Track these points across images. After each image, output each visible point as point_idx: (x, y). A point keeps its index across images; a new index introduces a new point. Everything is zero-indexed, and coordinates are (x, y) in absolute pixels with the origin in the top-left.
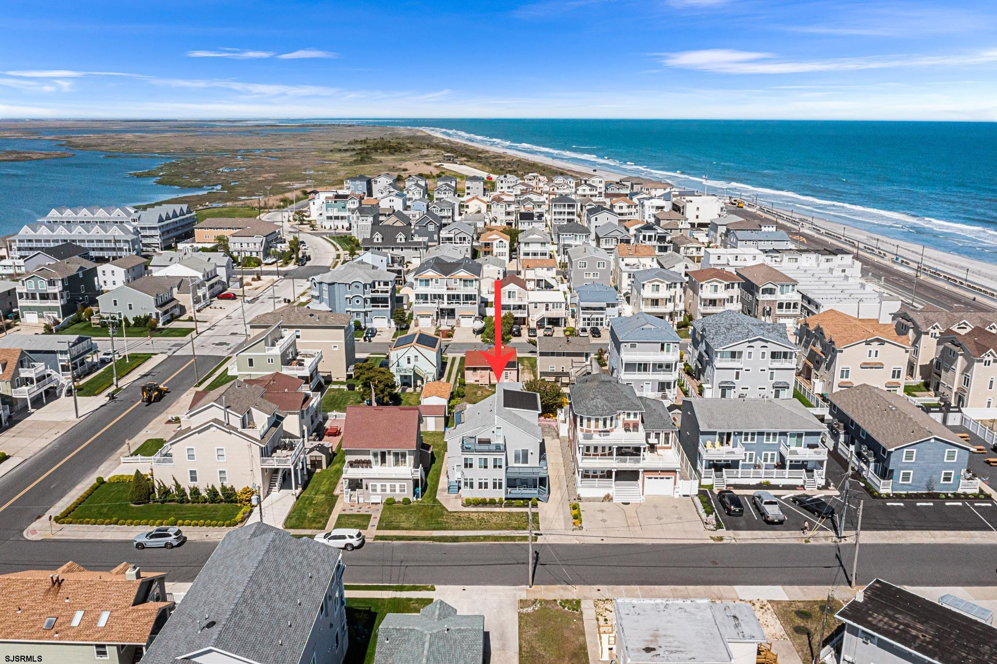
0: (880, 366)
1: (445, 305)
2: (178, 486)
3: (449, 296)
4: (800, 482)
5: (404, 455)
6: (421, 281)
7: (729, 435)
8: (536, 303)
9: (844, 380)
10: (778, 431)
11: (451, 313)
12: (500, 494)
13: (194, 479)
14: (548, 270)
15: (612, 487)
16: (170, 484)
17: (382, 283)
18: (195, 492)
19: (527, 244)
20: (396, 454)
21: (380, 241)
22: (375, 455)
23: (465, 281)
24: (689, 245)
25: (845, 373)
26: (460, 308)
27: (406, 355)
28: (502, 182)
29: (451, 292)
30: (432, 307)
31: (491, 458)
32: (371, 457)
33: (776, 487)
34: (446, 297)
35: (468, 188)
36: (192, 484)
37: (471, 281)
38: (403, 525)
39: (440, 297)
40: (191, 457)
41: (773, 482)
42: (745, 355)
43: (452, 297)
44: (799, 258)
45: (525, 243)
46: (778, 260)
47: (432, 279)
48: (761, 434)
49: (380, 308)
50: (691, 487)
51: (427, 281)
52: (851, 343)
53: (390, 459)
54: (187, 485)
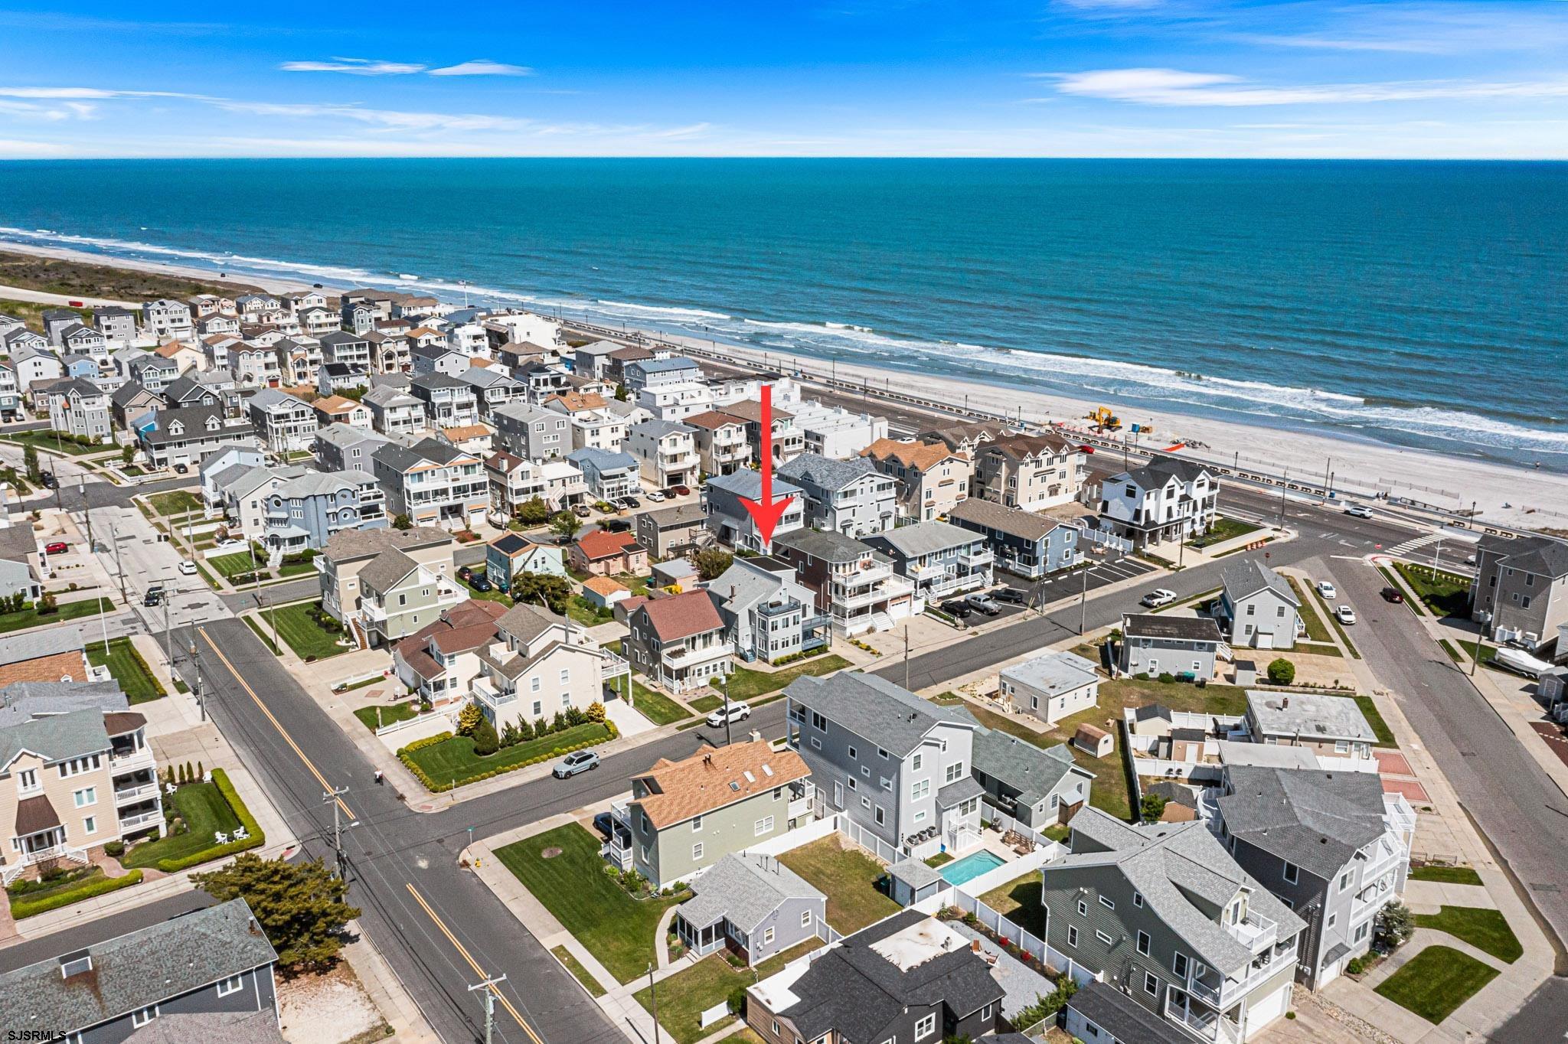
0: (950, 482)
1: (451, 501)
2: (524, 724)
3: (454, 488)
4: (978, 584)
5: (711, 634)
6: (412, 475)
7: (925, 557)
8: (551, 481)
9: (929, 500)
10: (955, 545)
11: (455, 511)
12: (797, 649)
13: (537, 711)
14: (482, 439)
15: (869, 619)
16: (515, 724)
17: (365, 487)
18: (540, 725)
19: (393, 409)
20: (705, 636)
21: (181, 432)
22: (687, 642)
23: (466, 467)
24: (586, 386)
25: (929, 494)
26: (468, 502)
27: (532, 559)
28: (159, 313)
29: (457, 484)
30: (436, 505)
31: (790, 616)
32: (684, 646)
33: (966, 592)
34: (451, 491)
35: (108, 328)
36: (538, 717)
37: (473, 466)
38: (752, 693)
39: (445, 492)
40: (536, 687)
41: (964, 588)
42: (858, 491)
43: (458, 490)
44: (745, 388)
45: (391, 409)
46: (723, 392)
47: (426, 472)
48: (945, 551)
49: (373, 519)
50: (919, 606)
51: (420, 475)
52: (930, 465)
53: (699, 642)
54: (531, 720)
